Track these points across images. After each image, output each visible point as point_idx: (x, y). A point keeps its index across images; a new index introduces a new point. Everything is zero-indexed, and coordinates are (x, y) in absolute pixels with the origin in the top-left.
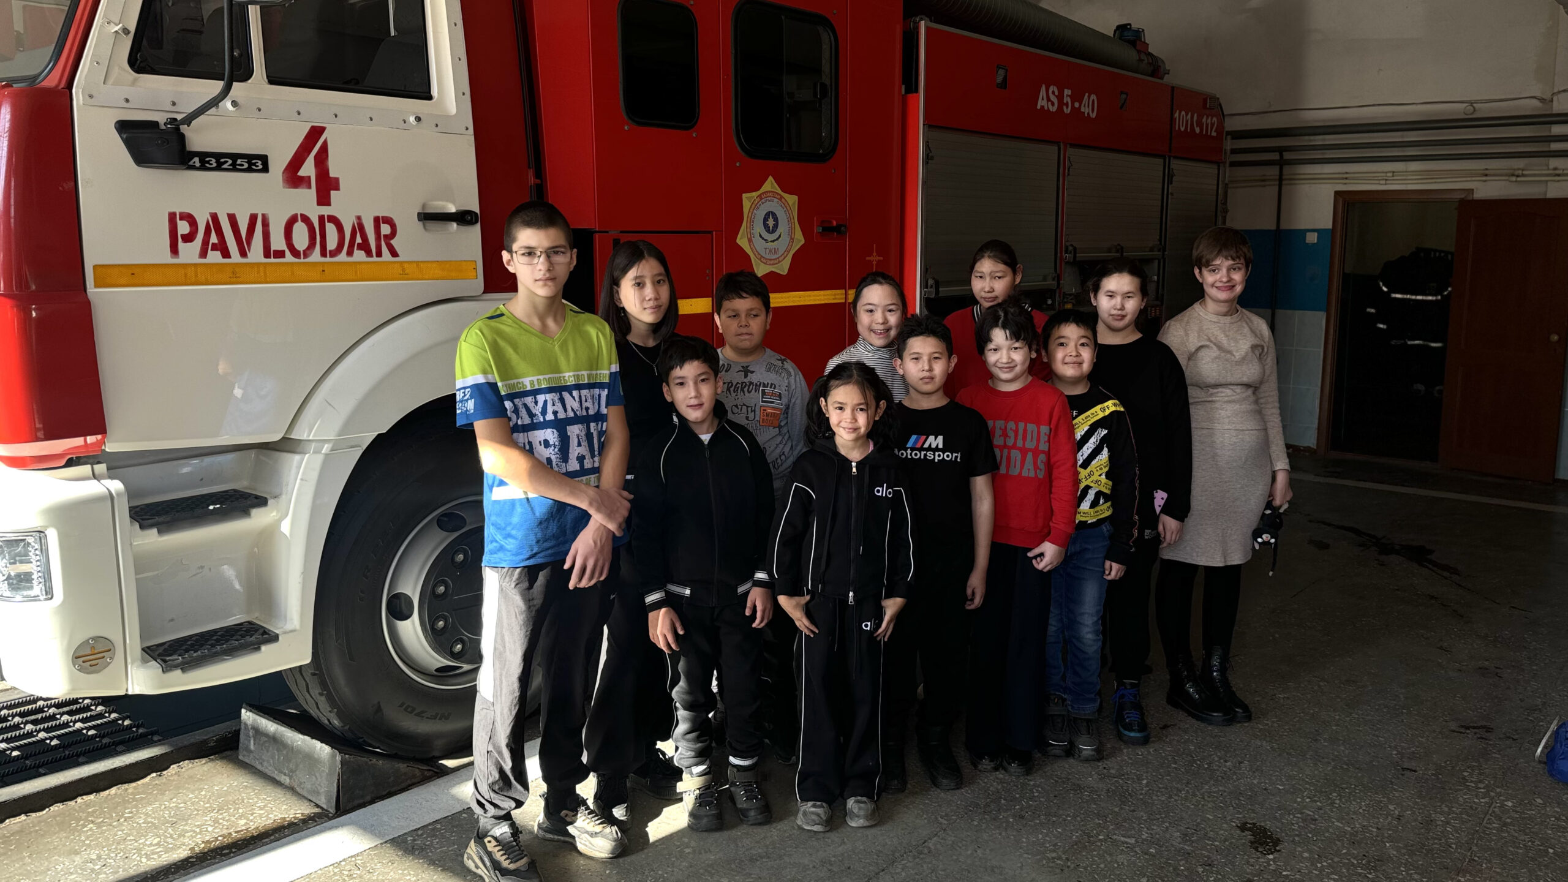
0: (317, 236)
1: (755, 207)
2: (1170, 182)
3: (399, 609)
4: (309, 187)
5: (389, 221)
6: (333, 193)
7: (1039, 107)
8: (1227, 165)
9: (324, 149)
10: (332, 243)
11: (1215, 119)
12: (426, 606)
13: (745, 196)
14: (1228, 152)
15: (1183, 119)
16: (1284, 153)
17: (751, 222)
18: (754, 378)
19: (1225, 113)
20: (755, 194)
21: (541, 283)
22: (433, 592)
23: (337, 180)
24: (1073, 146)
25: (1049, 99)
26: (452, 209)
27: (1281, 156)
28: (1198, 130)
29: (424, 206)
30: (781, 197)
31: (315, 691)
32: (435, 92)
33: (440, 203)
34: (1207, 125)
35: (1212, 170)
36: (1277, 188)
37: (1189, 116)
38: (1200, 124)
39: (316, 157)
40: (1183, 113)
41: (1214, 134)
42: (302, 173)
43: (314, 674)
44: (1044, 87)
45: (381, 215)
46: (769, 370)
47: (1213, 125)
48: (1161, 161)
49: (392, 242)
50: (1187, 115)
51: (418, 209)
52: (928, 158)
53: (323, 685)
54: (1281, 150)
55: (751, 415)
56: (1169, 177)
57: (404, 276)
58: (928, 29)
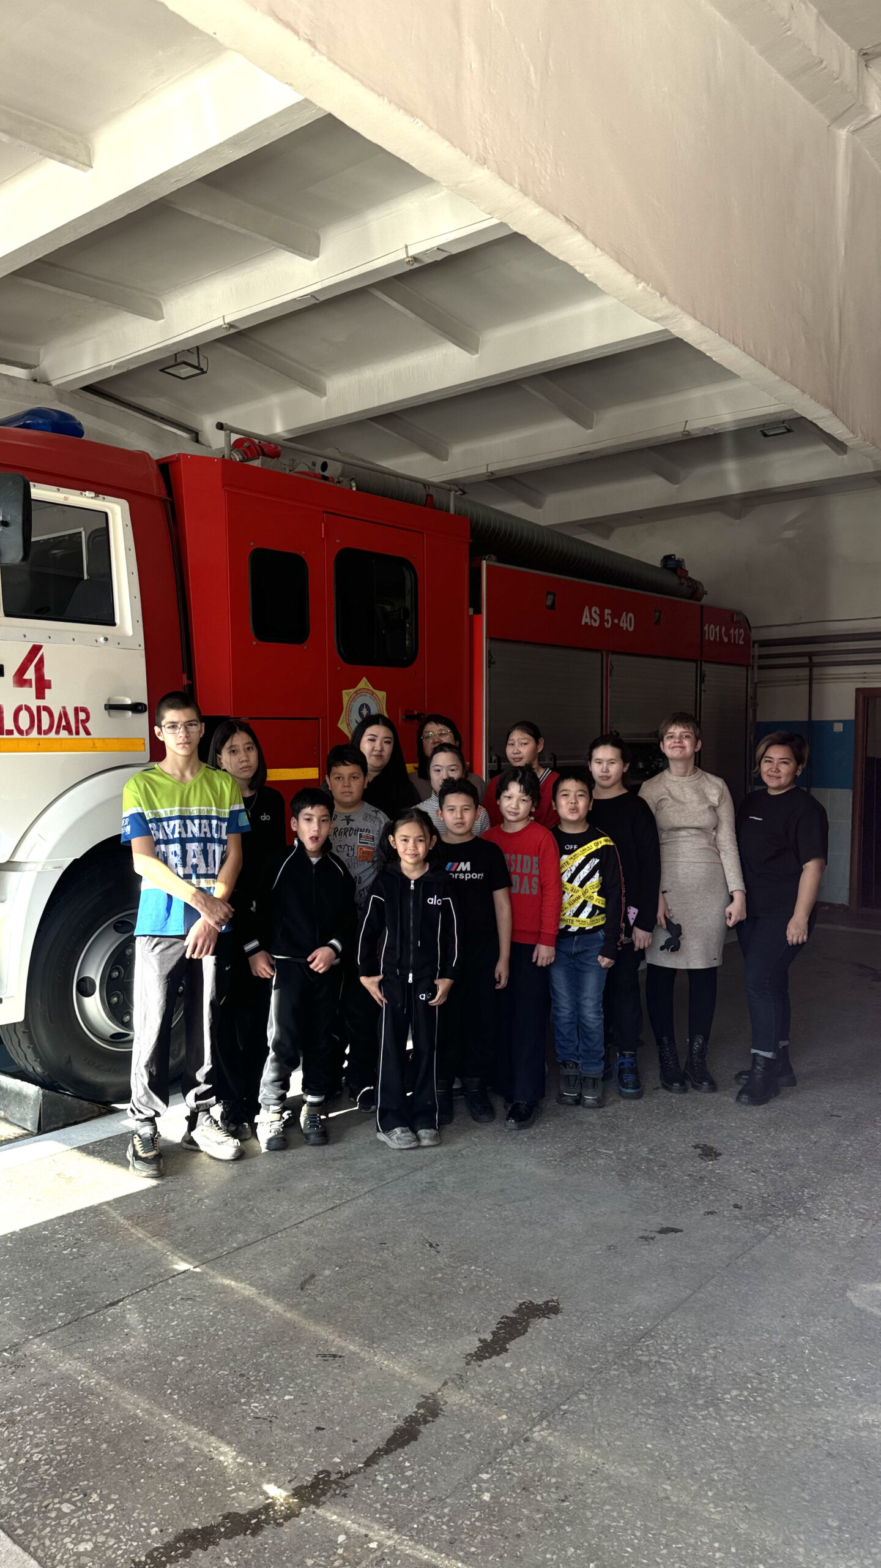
0: (35, 720)
1: (352, 700)
2: (702, 681)
3: (85, 988)
4: (31, 686)
5: (84, 710)
6: (47, 691)
7: (583, 623)
8: (756, 668)
9: (41, 660)
10: (45, 725)
11: (742, 631)
12: (105, 986)
13: (344, 692)
14: (756, 658)
15: (711, 631)
16: (813, 658)
17: (349, 711)
18: (353, 825)
19: (751, 625)
20: (352, 691)
21: (181, 746)
22: (110, 975)
23: (50, 681)
24: (614, 653)
25: (591, 617)
26: (129, 702)
27: (810, 659)
28: (726, 640)
29: (109, 700)
30: (373, 693)
31: (25, 1044)
32: (117, 620)
33: (121, 698)
34: (735, 636)
35: (741, 671)
36: (807, 687)
37: (717, 629)
38: (727, 634)
39: (36, 666)
40: (712, 626)
41: (741, 642)
42: (26, 677)
43: (24, 1032)
44: (587, 607)
45: (79, 706)
46: (365, 819)
47: (740, 635)
48: (694, 664)
49: (87, 725)
50: (715, 627)
51: (106, 702)
52: (490, 663)
53: (31, 1040)
54: (810, 655)
55: (351, 853)
56: (701, 678)
57: (94, 748)
58: (488, 566)
